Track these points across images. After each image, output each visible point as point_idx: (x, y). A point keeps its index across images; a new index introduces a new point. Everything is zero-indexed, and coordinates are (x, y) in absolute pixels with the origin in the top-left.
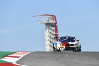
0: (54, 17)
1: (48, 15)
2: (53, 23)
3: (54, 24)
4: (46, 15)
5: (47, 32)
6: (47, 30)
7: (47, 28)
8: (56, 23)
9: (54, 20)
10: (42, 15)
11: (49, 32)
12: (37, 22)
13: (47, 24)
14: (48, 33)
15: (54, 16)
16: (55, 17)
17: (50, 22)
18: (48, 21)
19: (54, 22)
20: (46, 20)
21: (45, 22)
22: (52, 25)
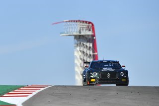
0: (91, 25)
1: (79, 21)
2: (88, 35)
3: (90, 37)
4: (77, 21)
5: (78, 51)
6: (78, 48)
7: (78, 45)
8: (93, 36)
9: (89, 30)
10: (69, 21)
11: (81, 51)
12: (61, 33)
13: (78, 37)
14: (80, 53)
15: (90, 23)
16: (93, 25)
17: (83, 33)
18: (80, 32)
19: (90, 33)
20: (75, 29)
21: (75, 34)
22: (86, 38)
